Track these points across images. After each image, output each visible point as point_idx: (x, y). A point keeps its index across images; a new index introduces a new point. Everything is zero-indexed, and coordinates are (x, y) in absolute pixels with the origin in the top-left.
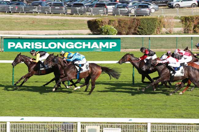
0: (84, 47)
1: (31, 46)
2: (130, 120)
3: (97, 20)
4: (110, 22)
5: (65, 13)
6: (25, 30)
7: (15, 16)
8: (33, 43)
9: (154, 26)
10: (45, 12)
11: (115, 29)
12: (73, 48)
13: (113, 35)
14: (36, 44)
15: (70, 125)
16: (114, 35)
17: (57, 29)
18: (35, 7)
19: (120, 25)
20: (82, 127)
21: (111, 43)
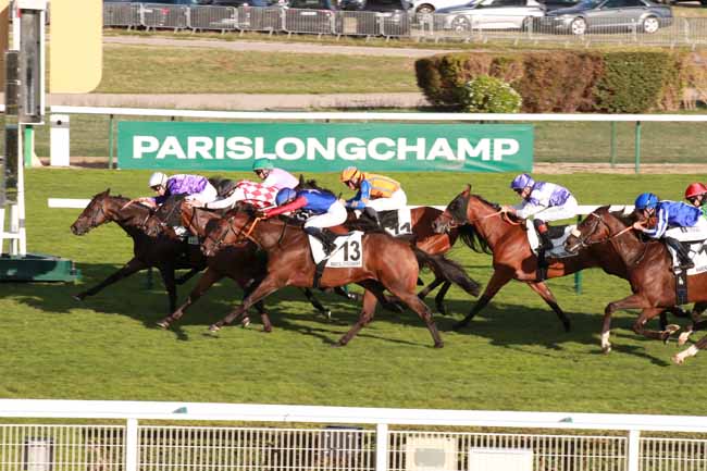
0: (402, 156)
2: (564, 420)
3: (450, 60)
4: (495, 65)
5: (340, 35)
6: (195, 93)
7: (159, 41)
8: (220, 140)
9: (655, 82)
10: (266, 29)
11: (513, 92)
12: (363, 157)
13: (505, 112)
14: (231, 143)
15: (350, 436)
16: (511, 112)
17: (308, 89)
18: (228, 8)
19: (531, 77)
21: (499, 142)
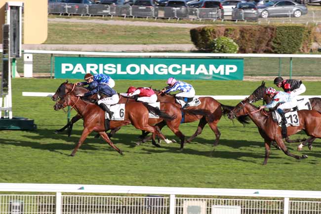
0: (184, 73)
1: (98, 71)
2: (255, 193)
3: (206, 29)
4: (226, 32)
5: (156, 18)
6: (90, 44)
7: (74, 20)
8: (101, 65)
9: (299, 39)
10: (123, 15)
11: (235, 44)
12: (166, 73)
13: (231, 53)
14: (106, 67)
15: (158, 200)
16: (234, 53)
17: (142, 42)
18: (106, 6)
19: (243, 37)
20: (177, 204)
21: (228, 67)
